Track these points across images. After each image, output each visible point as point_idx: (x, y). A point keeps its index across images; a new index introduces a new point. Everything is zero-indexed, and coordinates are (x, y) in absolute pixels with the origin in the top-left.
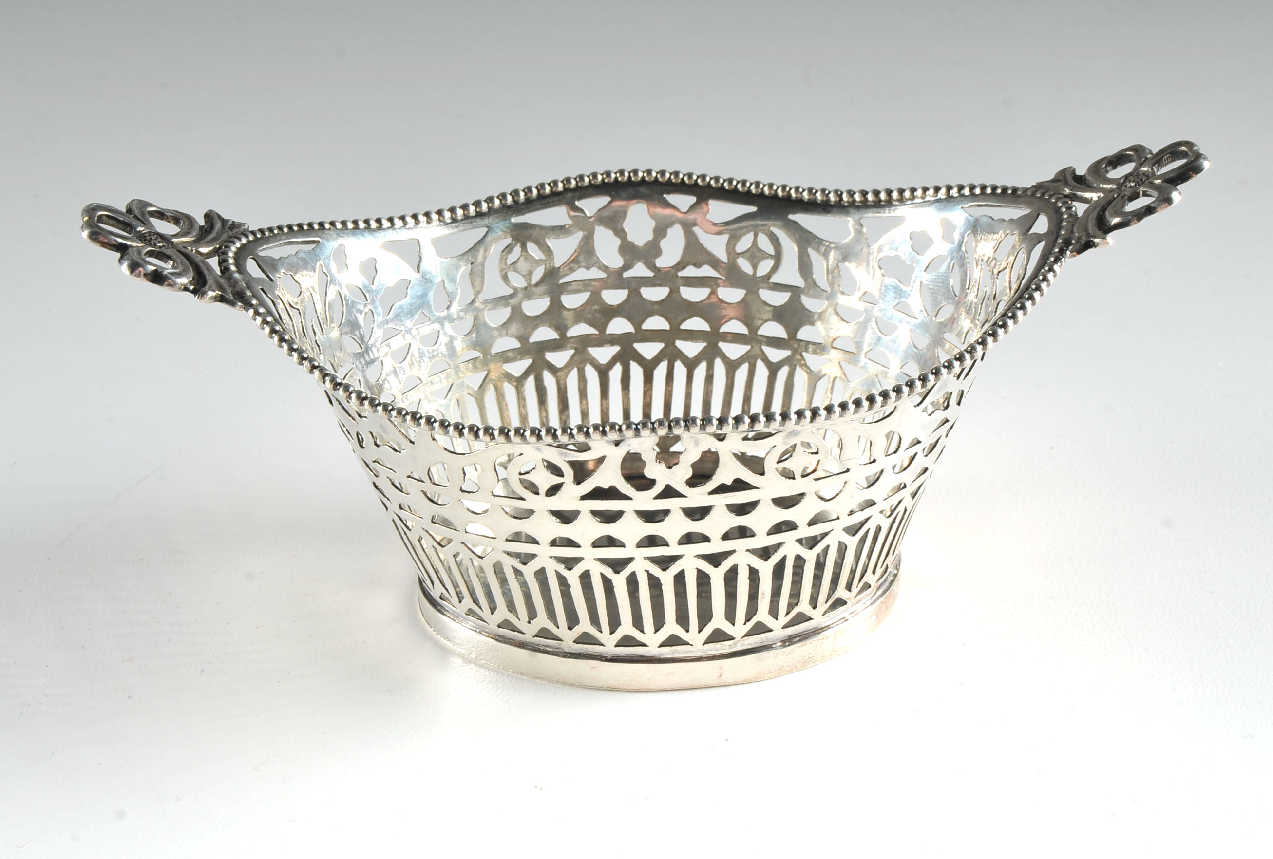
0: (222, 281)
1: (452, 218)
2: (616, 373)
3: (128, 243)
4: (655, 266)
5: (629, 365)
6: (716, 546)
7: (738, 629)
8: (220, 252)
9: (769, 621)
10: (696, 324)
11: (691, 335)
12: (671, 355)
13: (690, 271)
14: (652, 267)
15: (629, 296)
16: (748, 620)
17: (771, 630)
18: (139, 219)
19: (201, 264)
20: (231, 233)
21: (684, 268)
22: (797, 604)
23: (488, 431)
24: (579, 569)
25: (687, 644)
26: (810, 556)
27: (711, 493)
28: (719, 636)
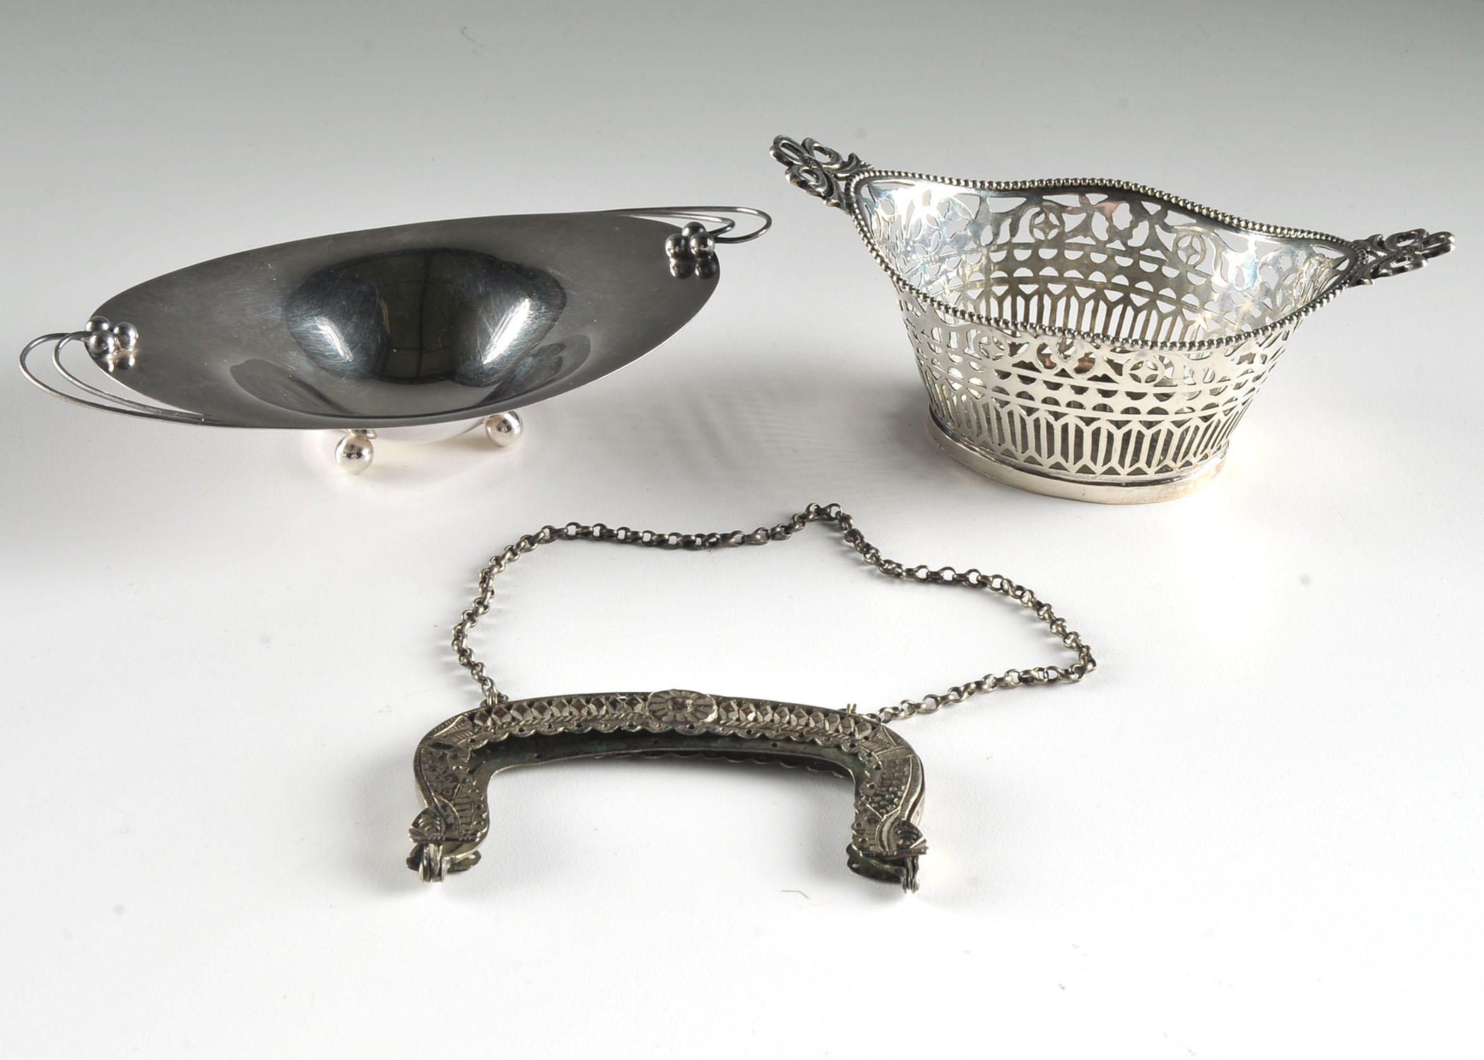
0: (843, 196)
1: (981, 187)
2: (1090, 306)
3: (795, 162)
4: (1127, 244)
5: (1099, 302)
6: (1088, 413)
7: (1099, 468)
8: (848, 180)
9: (1118, 468)
10: (1145, 285)
11: (1141, 292)
12: (1126, 301)
13: (1148, 252)
14: (1125, 244)
15: (1107, 259)
16: (1105, 464)
17: (1119, 474)
18: (806, 149)
19: (834, 183)
20: (860, 169)
21: (1144, 249)
22: (1137, 462)
23: (979, 318)
24: (1008, 408)
25: (1066, 470)
26: (1148, 434)
27: (1089, 379)
28: (1085, 470)
